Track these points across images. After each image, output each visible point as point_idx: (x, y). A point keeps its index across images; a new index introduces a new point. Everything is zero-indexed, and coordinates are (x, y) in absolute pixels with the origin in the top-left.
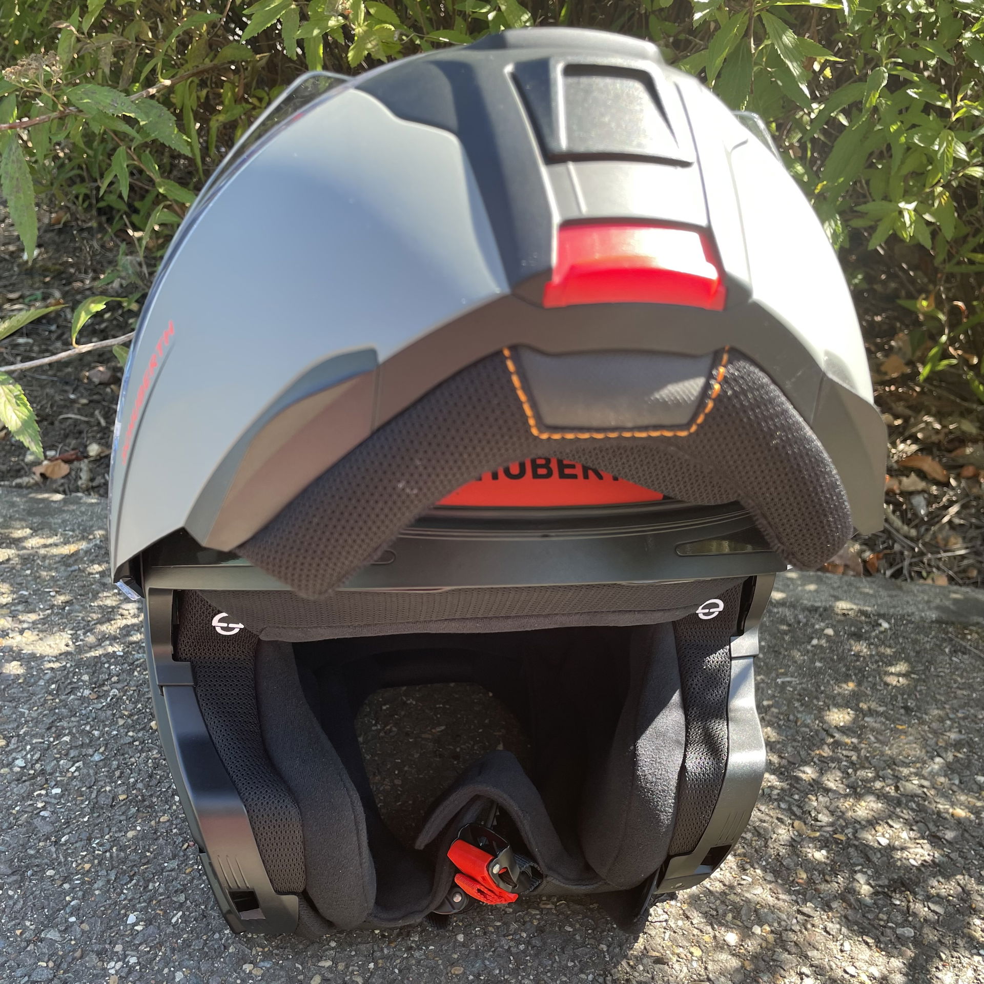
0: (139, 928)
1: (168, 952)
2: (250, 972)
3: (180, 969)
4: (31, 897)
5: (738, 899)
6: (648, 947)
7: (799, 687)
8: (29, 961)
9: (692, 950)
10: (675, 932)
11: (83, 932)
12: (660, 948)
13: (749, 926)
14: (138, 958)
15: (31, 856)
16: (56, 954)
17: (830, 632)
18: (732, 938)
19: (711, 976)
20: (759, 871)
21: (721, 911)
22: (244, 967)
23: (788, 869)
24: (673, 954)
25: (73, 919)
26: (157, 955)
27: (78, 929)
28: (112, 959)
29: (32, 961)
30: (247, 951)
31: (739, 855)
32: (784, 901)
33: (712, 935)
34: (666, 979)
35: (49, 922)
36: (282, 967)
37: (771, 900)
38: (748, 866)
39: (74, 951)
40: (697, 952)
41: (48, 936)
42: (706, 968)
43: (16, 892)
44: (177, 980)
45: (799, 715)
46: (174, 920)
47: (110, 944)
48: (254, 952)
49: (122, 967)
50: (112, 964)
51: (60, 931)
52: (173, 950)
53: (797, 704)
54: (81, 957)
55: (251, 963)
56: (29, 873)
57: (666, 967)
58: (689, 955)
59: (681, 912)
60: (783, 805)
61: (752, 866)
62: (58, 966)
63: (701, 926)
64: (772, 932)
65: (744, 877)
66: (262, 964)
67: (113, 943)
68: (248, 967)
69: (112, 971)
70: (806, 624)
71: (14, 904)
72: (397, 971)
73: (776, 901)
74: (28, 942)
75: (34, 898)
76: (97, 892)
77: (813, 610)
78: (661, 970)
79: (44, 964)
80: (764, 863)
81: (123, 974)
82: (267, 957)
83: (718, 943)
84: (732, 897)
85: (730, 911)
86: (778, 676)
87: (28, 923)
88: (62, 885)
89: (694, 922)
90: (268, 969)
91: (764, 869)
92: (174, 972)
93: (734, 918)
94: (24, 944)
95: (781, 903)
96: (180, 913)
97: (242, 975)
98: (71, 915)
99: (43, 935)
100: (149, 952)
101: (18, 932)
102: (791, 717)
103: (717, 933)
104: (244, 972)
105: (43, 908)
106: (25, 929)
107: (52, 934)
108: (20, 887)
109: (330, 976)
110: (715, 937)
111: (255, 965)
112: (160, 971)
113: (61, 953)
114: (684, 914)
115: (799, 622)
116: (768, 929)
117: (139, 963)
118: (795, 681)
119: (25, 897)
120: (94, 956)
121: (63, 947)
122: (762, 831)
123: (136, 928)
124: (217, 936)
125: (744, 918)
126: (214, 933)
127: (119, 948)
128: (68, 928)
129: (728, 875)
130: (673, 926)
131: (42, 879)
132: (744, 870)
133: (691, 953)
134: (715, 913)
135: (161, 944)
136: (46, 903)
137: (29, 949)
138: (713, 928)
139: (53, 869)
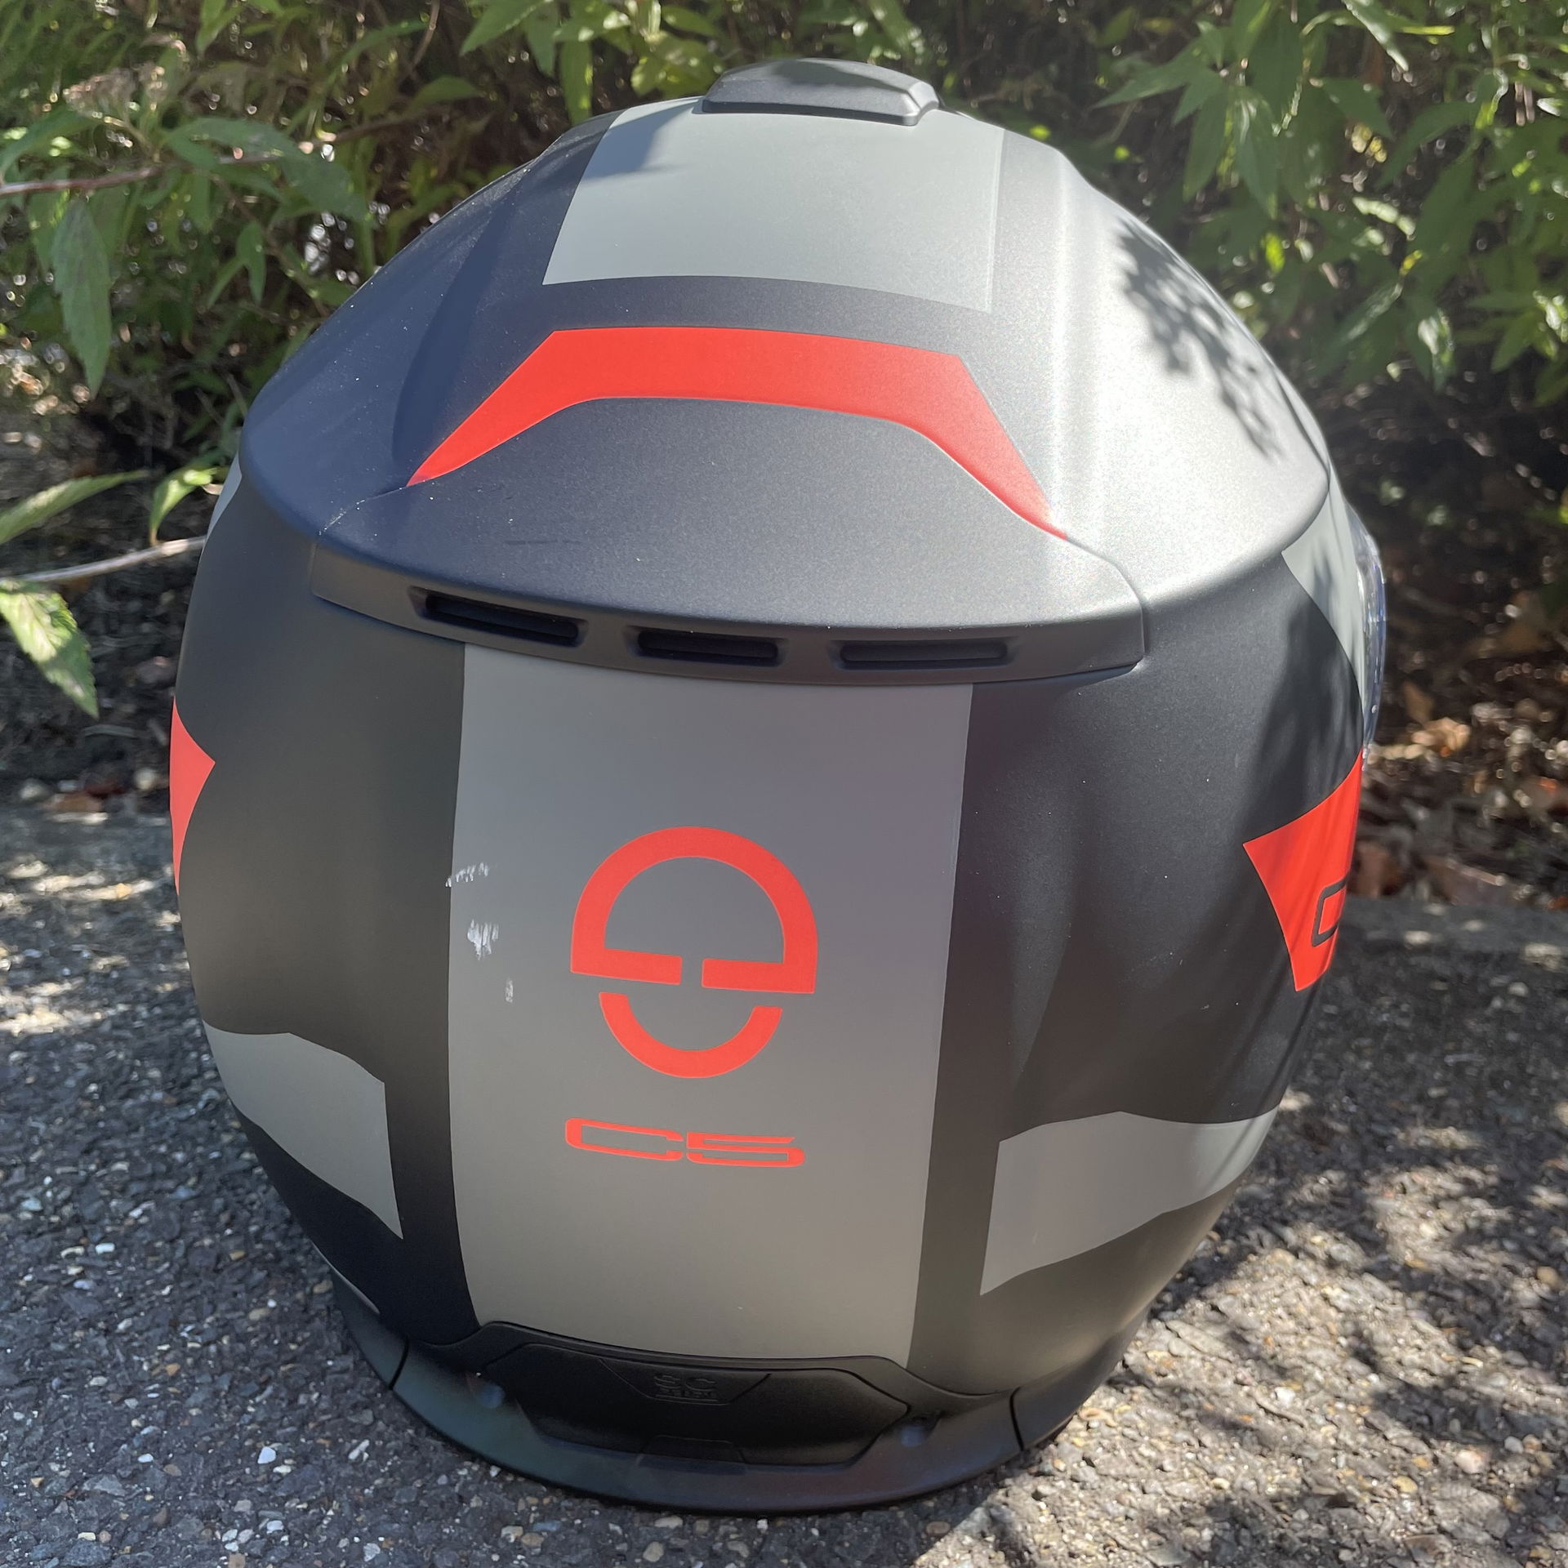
0: (283, 1470)
1: (347, 1510)
2: (518, 1541)
3: (374, 1540)
4: (61, 1422)
5: (1463, 1397)
6: (1309, 1480)
7: (1488, 1070)
8: (59, 1532)
9: (1396, 1482)
10: (1356, 1454)
11: (169, 1479)
12: (1333, 1481)
13: (1498, 1438)
14: (285, 1523)
15: (60, 1355)
16: (116, 1518)
17: (1519, 989)
18: (1471, 1459)
19: (1444, 1524)
20: (1492, 1350)
21: (1437, 1418)
22: (504, 1532)
23: (1546, 1345)
24: (1362, 1490)
25: (147, 1458)
26: (323, 1517)
27: (158, 1474)
28: (231, 1525)
29: (66, 1531)
30: (507, 1505)
31: (1448, 1326)
32: (1554, 1396)
33: (1429, 1456)
34: (1357, 1533)
35: (101, 1464)
36: (580, 1531)
37: (1529, 1397)
38: (1469, 1343)
39: (152, 1512)
40: (1407, 1486)
41: (98, 1487)
42: (1431, 1513)
43: (28, 1413)
44: (368, 1558)
45: (1500, 1110)
46: (353, 1455)
47: (225, 1498)
48: (522, 1506)
49: (253, 1538)
50: (232, 1534)
51: (121, 1479)
52: (356, 1507)
53: (1491, 1093)
54: (168, 1523)
55: (518, 1524)
56: (55, 1382)
57: (1352, 1512)
58: (1393, 1492)
59: (1359, 1421)
60: (1509, 1245)
61: (1478, 1342)
62: (119, 1540)
63: (1405, 1442)
64: (1544, 1448)
65: (1467, 1360)
66: (540, 1526)
67: (232, 1497)
68: (512, 1533)
69: (233, 1547)
70: (1474, 979)
71: (26, 1434)
72: (815, 1532)
73: (1538, 1398)
74: (57, 1499)
75: (67, 1424)
76: (194, 1412)
77: (1480, 959)
78: (1345, 1518)
79: (91, 1536)
80: (1498, 1338)
81: (255, 1551)
82: (545, 1514)
83: (1443, 1471)
84: (1452, 1393)
85: (1454, 1416)
86: (1445, 1053)
87: (55, 1467)
88: (121, 1401)
89: (1390, 1435)
90: (553, 1535)
91: (1501, 1347)
92: (361, 1545)
93: (1464, 1427)
94: (46, 1503)
95: (1547, 1399)
96: (366, 1444)
97: (502, 1545)
98: (144, 1451)
99: (86, 1487)
100: (306, 1511)
101: (36, 1482)
102: (1486, 1112)
103: (1438, 1453)
104: (506, 1540)
105: (86, 1441)
106: (49, 1477)
107: (107, 1485)
108: (37, 1407)
109: (681, 1543)
110: (1436, 1460)
111: (527, 1528)
112: (332, 1544)
113: (124, 1516)
114: (1368, 1424)
115: (1460, 977)
116: (1535, 1442)
117: (286, 1531)
118: (1478, 1059)
119: (48, 1421)
120: (194, 1520)
121: (128, 1506)
122: (1480, 1286)
123: (278, 1469)
124: (443, 1480)
125: (1484, 1426)
126: (437, 1475)
127: (243, 1506)
128: (138, 1474)
129: (1435, 1358)
130: (1350, 1443)
131: (81, 1393)
132: (1462, 1348)
133: (1397, 1488)
134: (1425, 1420)
135: (330, 1497)
136: (91, 1430)
137: (58, 1510)
138: (1430, 1446)
139: (104, 1374)
